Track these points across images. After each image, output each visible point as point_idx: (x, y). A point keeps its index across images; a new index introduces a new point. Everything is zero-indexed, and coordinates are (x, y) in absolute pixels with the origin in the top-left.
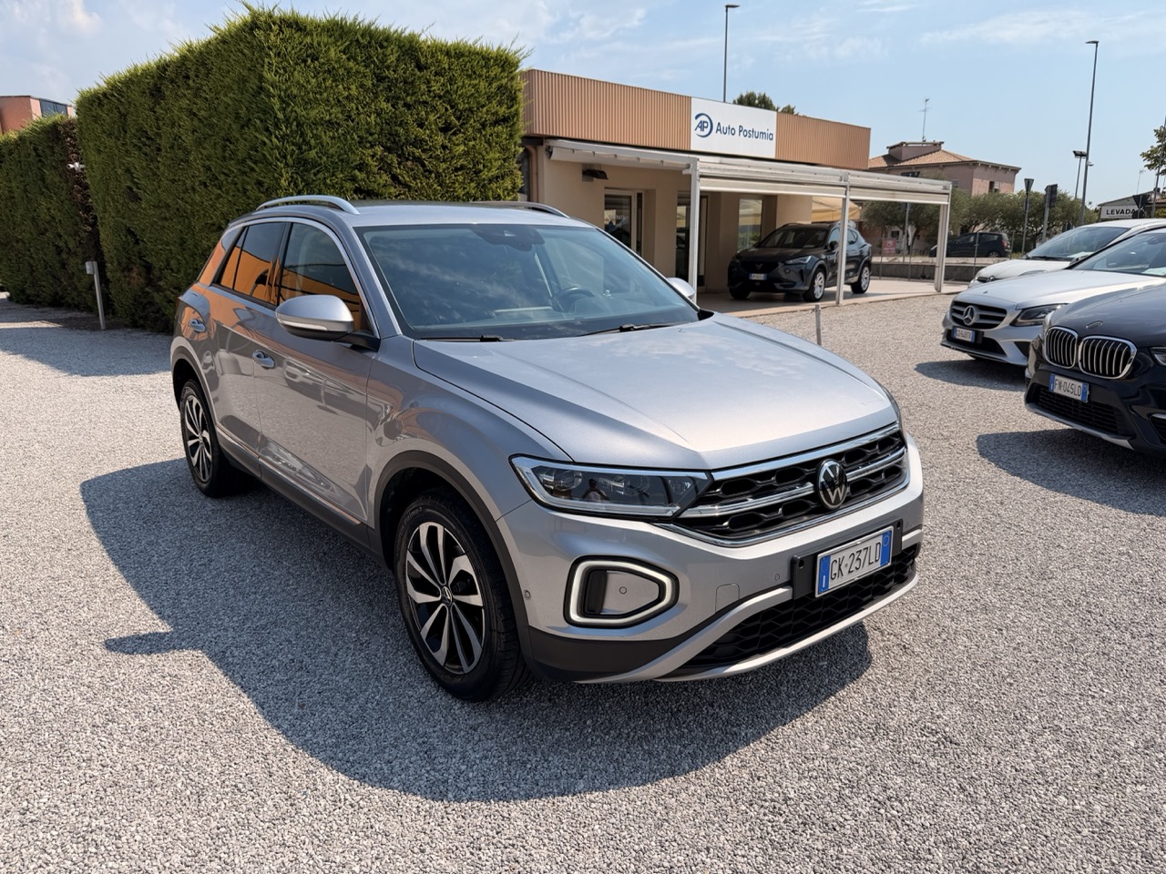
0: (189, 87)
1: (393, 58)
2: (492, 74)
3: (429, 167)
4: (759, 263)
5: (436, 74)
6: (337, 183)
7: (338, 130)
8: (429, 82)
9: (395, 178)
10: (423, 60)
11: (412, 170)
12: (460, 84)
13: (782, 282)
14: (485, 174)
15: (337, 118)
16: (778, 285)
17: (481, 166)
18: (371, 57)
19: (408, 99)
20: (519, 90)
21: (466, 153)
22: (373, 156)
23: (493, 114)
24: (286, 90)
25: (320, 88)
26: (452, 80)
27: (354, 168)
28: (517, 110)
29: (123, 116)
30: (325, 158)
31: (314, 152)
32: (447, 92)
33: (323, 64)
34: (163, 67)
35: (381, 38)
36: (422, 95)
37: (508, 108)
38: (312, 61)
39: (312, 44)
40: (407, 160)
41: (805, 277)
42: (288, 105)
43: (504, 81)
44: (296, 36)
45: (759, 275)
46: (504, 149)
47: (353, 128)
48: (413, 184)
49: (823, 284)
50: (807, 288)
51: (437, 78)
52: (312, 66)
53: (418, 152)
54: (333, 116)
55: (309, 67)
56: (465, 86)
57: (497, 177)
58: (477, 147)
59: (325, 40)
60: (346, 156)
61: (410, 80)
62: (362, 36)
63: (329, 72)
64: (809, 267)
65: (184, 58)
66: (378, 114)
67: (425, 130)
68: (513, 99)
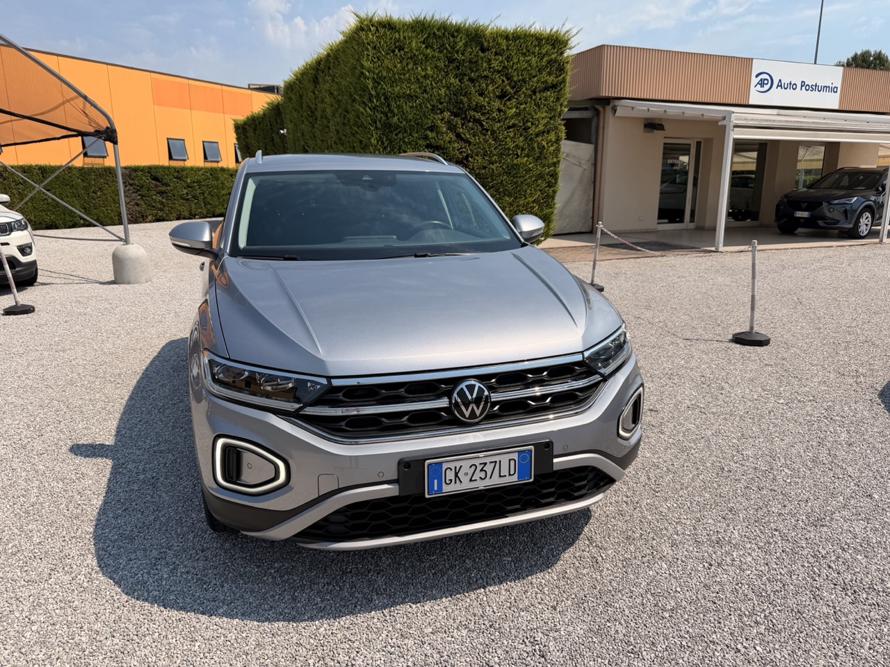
0: (330, 75)
1: (461, 44)
2: (544, 51)
3: (486, 126)
4: (804, 202)
5: (496, 54)
6: (413, 141)
7: (416, 101)
8: (490, 60)
9: (458, 136)
10: (486, 44)
11: (473, 129)
12: (515, 61)
13: (826, 220)
14: (533, 130)
15: (416, 92)
16: (821, 223)
17: (529, 124)
18: (444, 45)
19: (473, 74)
20: (567, 63)
21: (518, 115)
22: (442, 120)
23: (543, 83)
24: (379, 73)
25: (404, 70)
26: (509, 59)
27: (426, 130)
28: (564, 78)
29: (301, 97)
30: (404, 123)
31: (396, 118)
32: (504, 67)
33: (407, 52)
34: (319, 62)
35: (453, 30)
36: (483, 71)
37: (557, 77)
38: (399, 51)
39: (399, 39)
40: (469, 121)
41: (849, 215)
42: (379, 84)
43: (553, 56)
44: (388, 33)
45: (803, 213)
46: (551, 109)
47: (427, 100)
48: (472, 140)
49: (870, 223)
50: (851, 226)
51: (497, 57)
52: (398, 55)
53: (478, 115)
54: (412, 91)
55: (396, 55)
56: (520, 62)
57: (544, 132)
58: (527, 109)
59: (410, 35)
60: (420, 120)
61: (474, 60)
62: (438, 30)
63: (411, 58)
64: (854, 208)
65: (328, 55)
66: (448, 88)
67: (484, 98)
68: (561, 69)
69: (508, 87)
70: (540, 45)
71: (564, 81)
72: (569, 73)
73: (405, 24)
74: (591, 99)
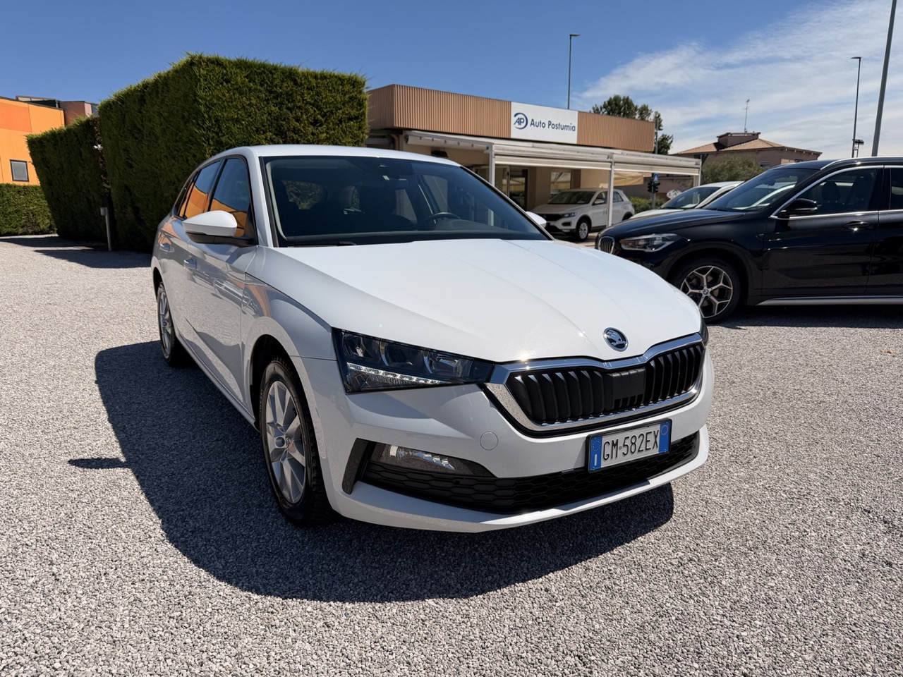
2: (346, 90)
5: (308, 89)
10: (299, 80)
12: (324, 96)
15: (243, 117)
19: (289, 104)
21: (329, 138)
23: (347, 114)
24: (210, 100)
25: (231, 99)
28: (363, 112)
32: (315, 100)
33: (234, 84)
36: (298, 102)
37: (358, 111)
38: (226, 83)
39: (227, 73)
42: (211, 109)
43: (354, 94)
46: (355, 136)
47: (252, 123)
51: (308, 92)
54: (239, 115)
55: (225, 87)
56: (327, 97)
58: (336, 134)
61: (290, 93)
63: (237, 89)
66: (270, 114)
67: (300, 124)
68: (361, 104)
69: (319, 116)
70: (342, 84)
71: (363, 114)
72: (367, 108)
73: (230, 62)
74: (387, 129)
